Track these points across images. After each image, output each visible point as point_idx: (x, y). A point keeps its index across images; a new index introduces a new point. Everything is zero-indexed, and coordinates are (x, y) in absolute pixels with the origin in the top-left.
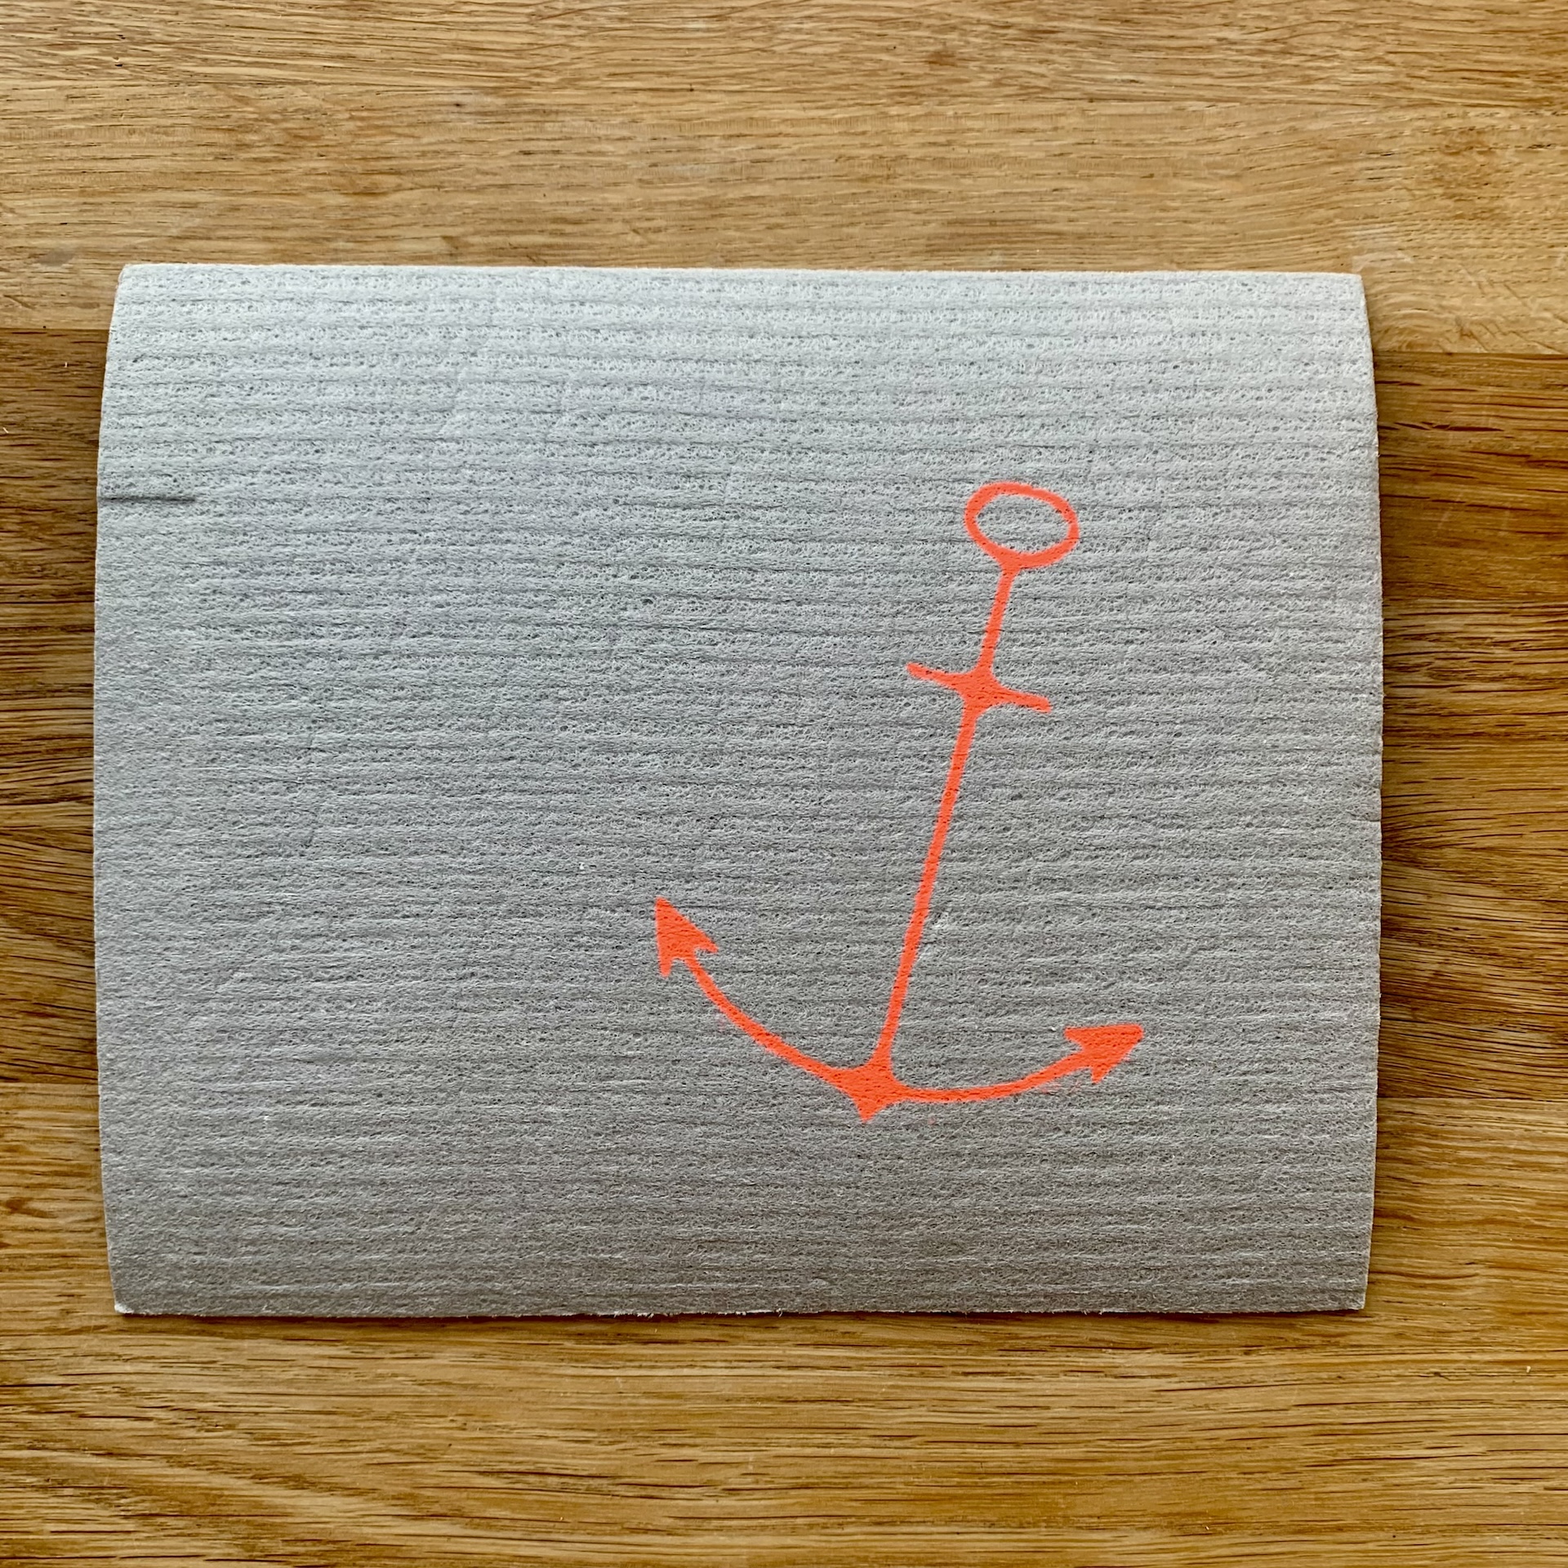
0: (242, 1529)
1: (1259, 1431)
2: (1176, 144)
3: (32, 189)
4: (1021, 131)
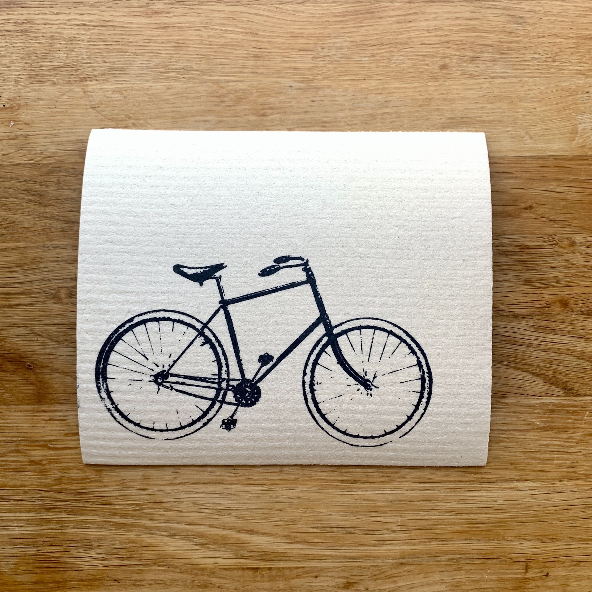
0: (234, 548)
1: (565, 507)
2: (520, 91)
3: (157, 117)
4: (470, 89)
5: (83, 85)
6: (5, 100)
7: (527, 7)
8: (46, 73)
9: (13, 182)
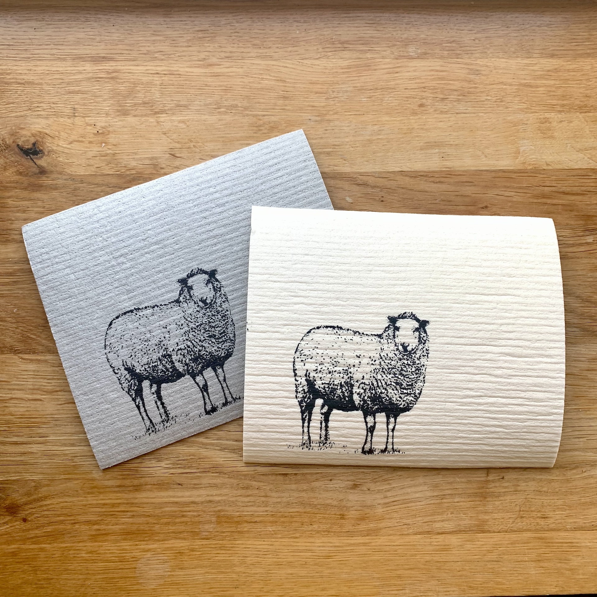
2: (477, 123)
4: (441, 121)
5: (157, 117)
6: (98, 128)
7: (481, 63)
8: (130, 108)
9: (104, 187)
